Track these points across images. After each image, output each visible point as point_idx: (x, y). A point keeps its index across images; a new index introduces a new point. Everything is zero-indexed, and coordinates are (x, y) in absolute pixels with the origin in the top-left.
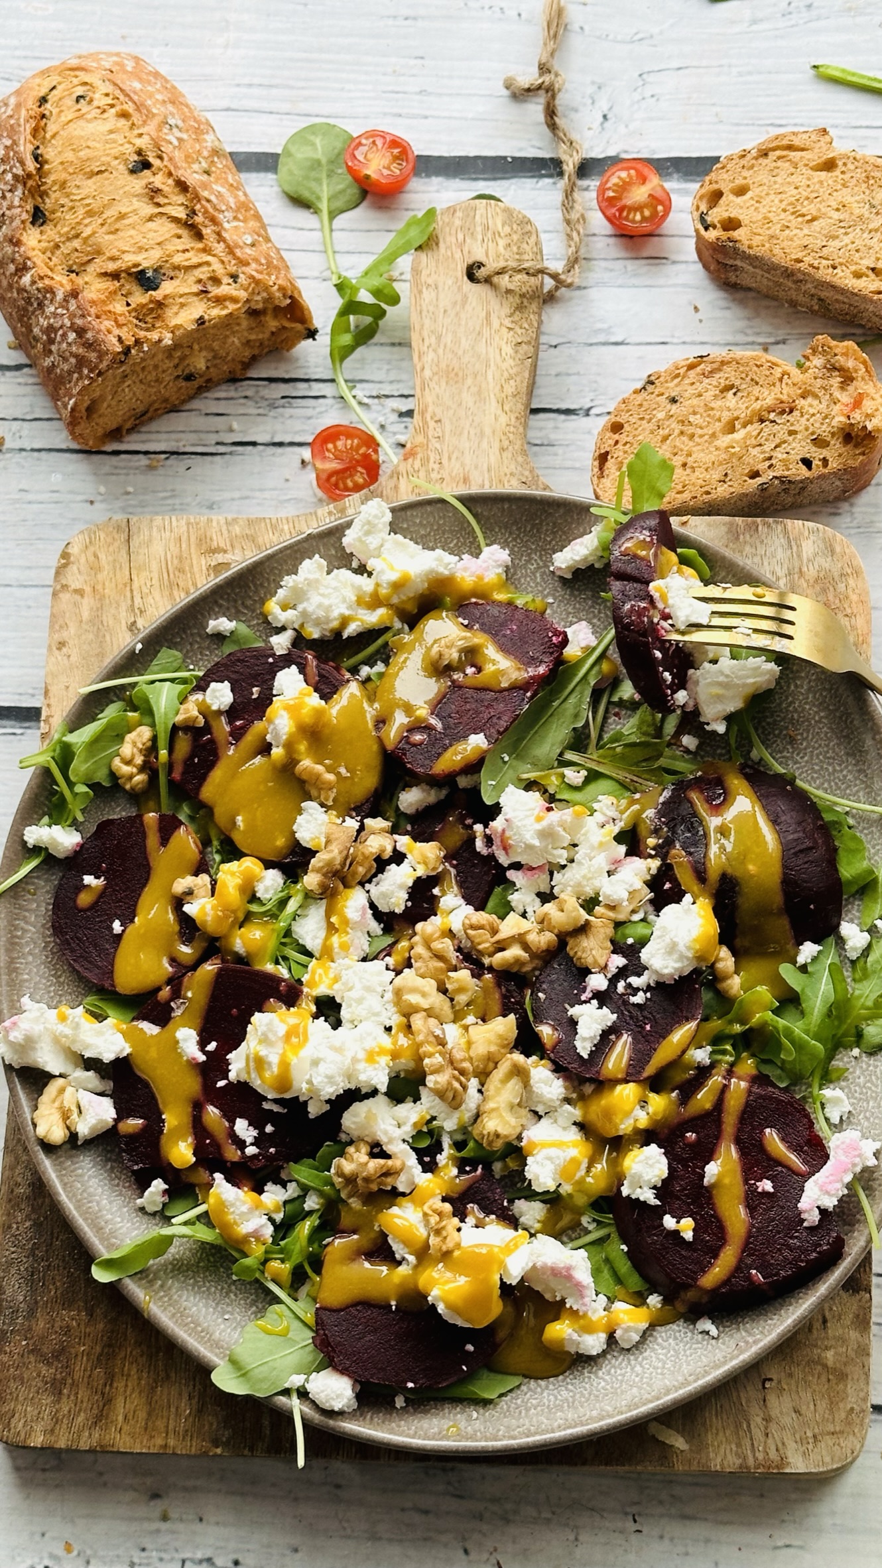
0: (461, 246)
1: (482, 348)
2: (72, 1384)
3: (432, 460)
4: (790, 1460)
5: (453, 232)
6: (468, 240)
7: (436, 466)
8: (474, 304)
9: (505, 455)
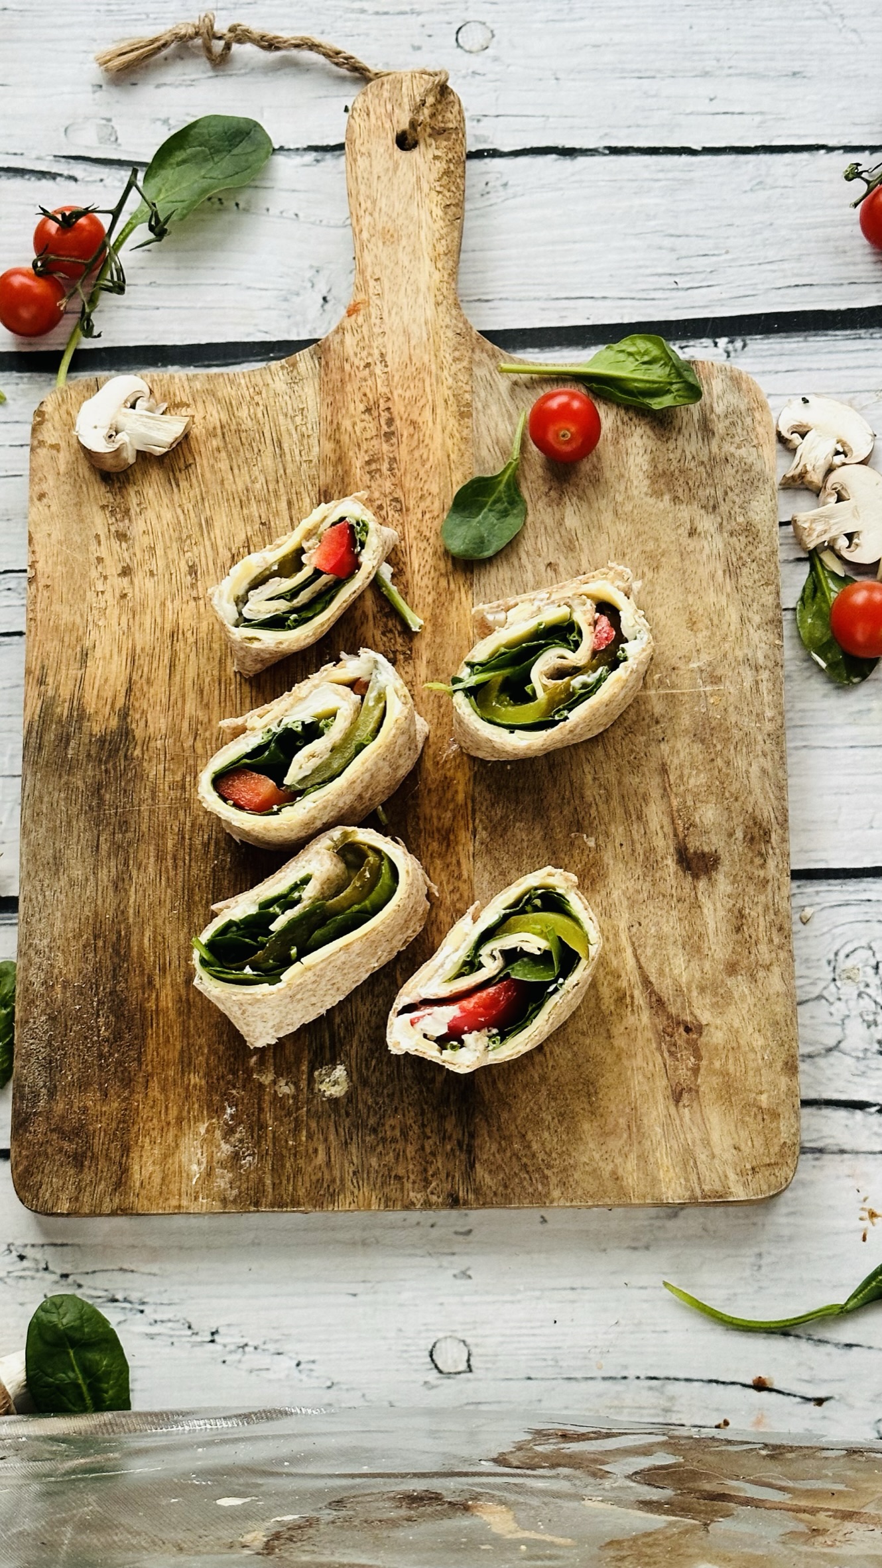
0: (390, 116)
1: (413, 211)
2: (92, 1158)
3: (373, 317)
4: (733, 1190)
5: (382, 103)
6: (397, 111)
7: (378, 321)
8: (405, 170)
9: (440, 309)
